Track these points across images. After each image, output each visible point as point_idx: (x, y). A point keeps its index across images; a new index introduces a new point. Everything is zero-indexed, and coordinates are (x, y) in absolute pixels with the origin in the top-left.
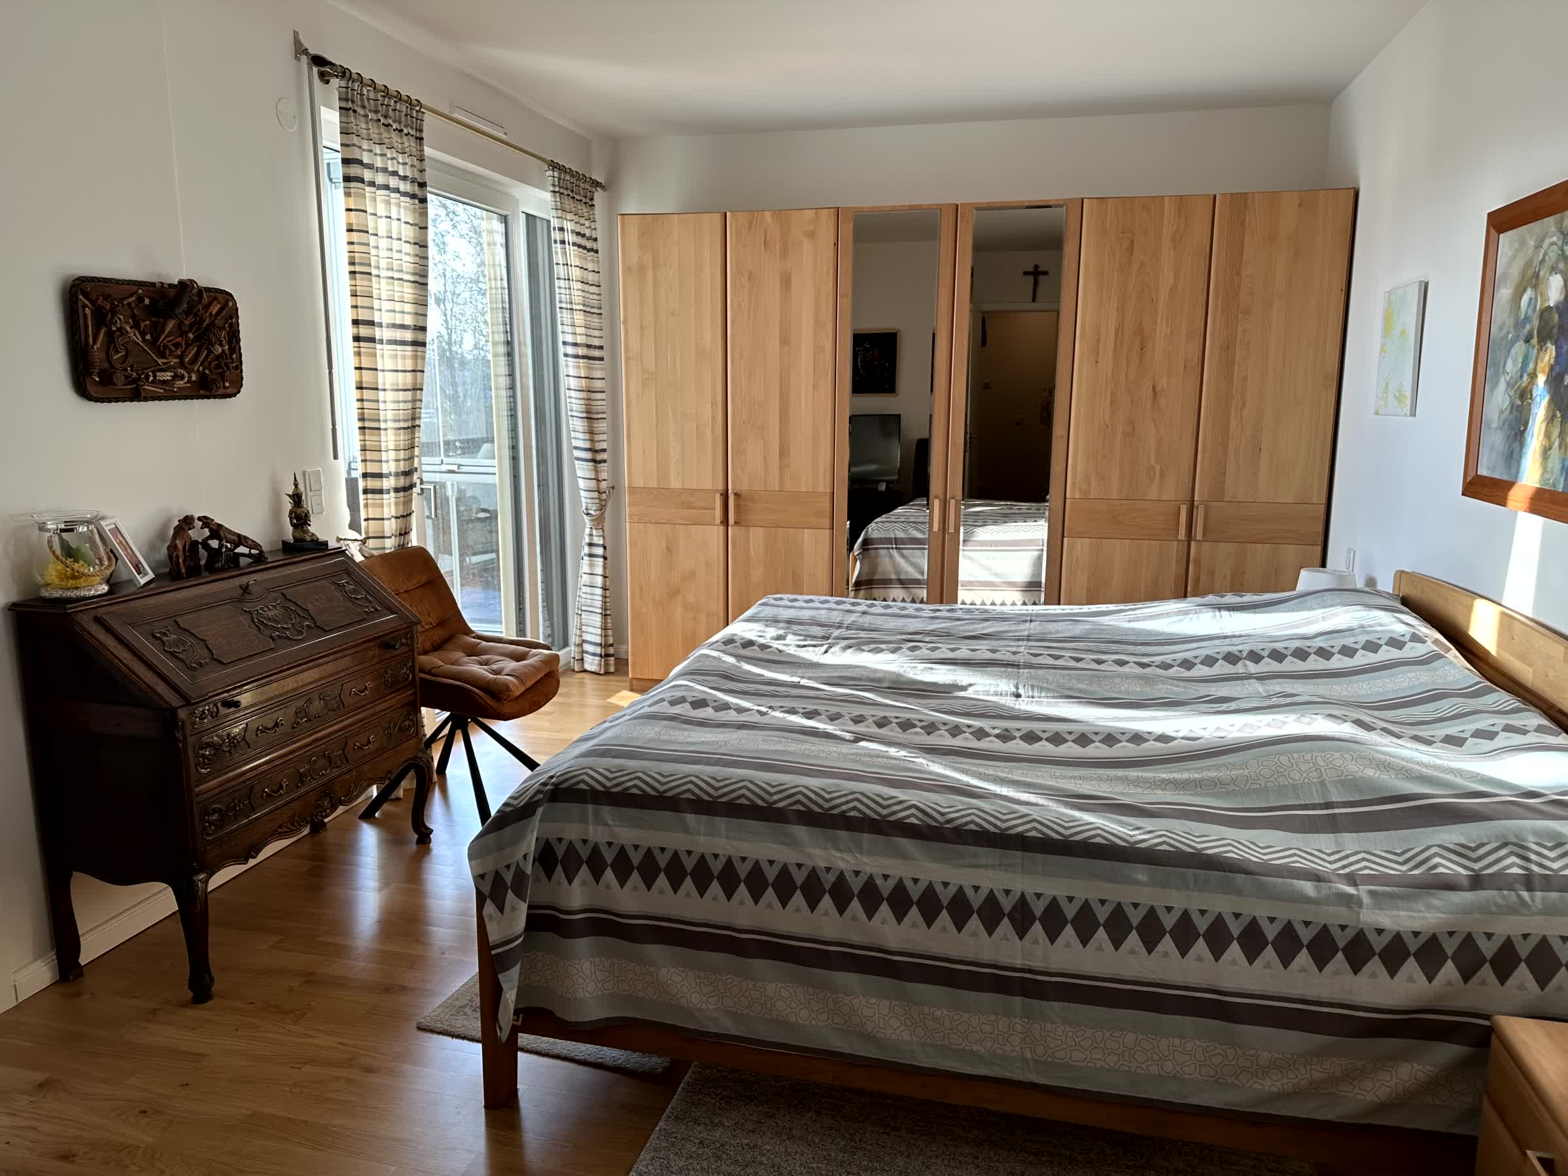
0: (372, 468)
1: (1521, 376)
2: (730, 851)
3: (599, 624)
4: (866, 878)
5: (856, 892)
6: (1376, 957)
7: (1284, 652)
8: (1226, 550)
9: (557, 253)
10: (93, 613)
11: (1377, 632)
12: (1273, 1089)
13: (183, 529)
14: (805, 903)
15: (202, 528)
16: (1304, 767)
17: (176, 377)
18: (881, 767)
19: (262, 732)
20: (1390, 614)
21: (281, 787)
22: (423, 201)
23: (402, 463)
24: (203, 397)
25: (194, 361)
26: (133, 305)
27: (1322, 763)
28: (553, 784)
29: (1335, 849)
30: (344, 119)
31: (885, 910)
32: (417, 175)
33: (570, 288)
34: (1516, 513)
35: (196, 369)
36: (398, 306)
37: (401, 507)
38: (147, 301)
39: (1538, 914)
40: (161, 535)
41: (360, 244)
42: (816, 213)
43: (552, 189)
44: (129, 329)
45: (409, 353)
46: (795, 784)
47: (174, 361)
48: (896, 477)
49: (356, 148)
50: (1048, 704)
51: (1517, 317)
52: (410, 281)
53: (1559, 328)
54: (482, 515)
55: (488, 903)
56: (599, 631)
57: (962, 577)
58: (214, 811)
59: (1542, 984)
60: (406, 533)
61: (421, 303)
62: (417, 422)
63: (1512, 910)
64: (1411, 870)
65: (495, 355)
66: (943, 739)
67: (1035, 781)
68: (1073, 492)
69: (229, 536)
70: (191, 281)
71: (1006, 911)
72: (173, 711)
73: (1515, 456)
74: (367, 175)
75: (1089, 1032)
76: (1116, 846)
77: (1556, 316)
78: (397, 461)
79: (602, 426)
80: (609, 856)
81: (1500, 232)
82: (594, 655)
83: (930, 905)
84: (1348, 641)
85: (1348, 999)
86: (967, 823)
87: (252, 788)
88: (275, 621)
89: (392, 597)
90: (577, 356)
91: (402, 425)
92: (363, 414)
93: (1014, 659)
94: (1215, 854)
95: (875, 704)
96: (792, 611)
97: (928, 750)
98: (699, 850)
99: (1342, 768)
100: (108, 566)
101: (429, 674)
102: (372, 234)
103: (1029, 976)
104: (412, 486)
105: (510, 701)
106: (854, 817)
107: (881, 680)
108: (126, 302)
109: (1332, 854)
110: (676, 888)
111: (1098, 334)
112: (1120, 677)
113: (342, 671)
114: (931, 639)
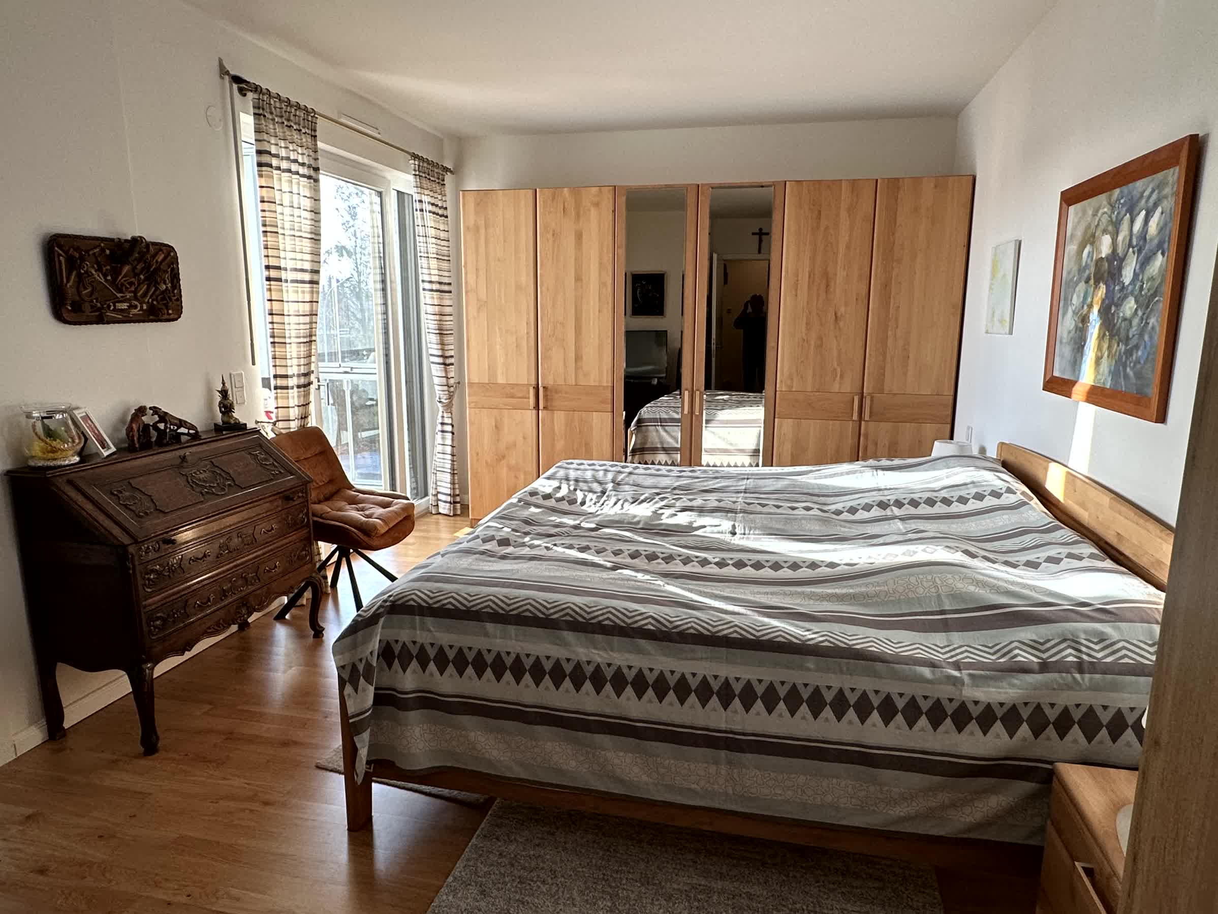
0: (280, 371)
1: (1083, 307)
2: (518, 650)
3: (449, 480)
4: (616, 668)
5: (608, 679)
6: (974, 721)
7: (919, 500)
8: (885, 426)
9: (417, 218)
10: (67, 477)
11: (983, 486)
12: (902, 814)
13: (138, 416)
14: (571, 685)
15: (153, 415)
16: (926, 585)
17: (131, 306)
18: (629, 588)
19: (193, 561)
20: (992, 473)
21: (209, 600)
22: (316, 181)
23: (302, 367)
24: (152, 321)
25: (145, 295)
26: (97, 254)
27: (939, 582)
28: (391, 601)
29: (946, 644)
30: (257, 122)
31: (629, 690)
32: (312, 162)
33: (427, 243)
34: (1078, 402)
35: (146, 300)
36: (299, 256)
37: (302, 398)
38: (108, 252)
39: (1086, 690)
40: (122, 421)
41: (270, 211)
42: (600, 190)
43: (414, 173)
44: (94, 272)
45: (308, 289)
46: (565, 601)
47: (129, 295)
48: (664, 375)
49: (265, 143)
50: (755, 540)
51: (1080, 265)
52: (307, 238)
54: (369, 403)
55: (348, 686)
56: (449, 486)
57: (705, 445)
58: (158, 618)
59: (1090, 740)
60: (306, 417)
61: (316, 254)
62: (314, 338)
63: (1068, 687)
64: (999, 658)
65: (376, 290)
66: (677, 567)
67: (739, 596)
68: (781, 387)
69: (172, 420)
70: (141, 237)
71: (715, 691)
72: (124, 547)
73: (1078, 362)
74: (275, 162)
75: (773, 775)
76: (791, 643)
77: (1106, 264)
78: (299, 366)
79: (450, 339)
80: (432, 653)
81: (1069, 205)
82: (445, 502)
83: (661, 688)
84: (963, 493)
85: (953, 751)
86: (688, 629)
87: (187, 601)
88: (204, 481)
89: (293, 464)
90: (432, 290)
91: (302, 340)
92: (273, 333)
93: (733, 506)
94: (862, 648)
95: (631, 541)
96: (579, 472)
97: (665, 575)
98: (495, 649)
99: (953, 586)
100: (79, 443)
101: (321, 517)
102: (279, 204)
103: (731, 736)
104: (310, 384)
105: (377, 537)
106: (608, 625)
107: (638, 522)
108: (91, 253)
109: (945, 647)
110: (480, 676)
111: (797, 276)
112: (805, 519)
113: (255, 516)
114: (675, 492)
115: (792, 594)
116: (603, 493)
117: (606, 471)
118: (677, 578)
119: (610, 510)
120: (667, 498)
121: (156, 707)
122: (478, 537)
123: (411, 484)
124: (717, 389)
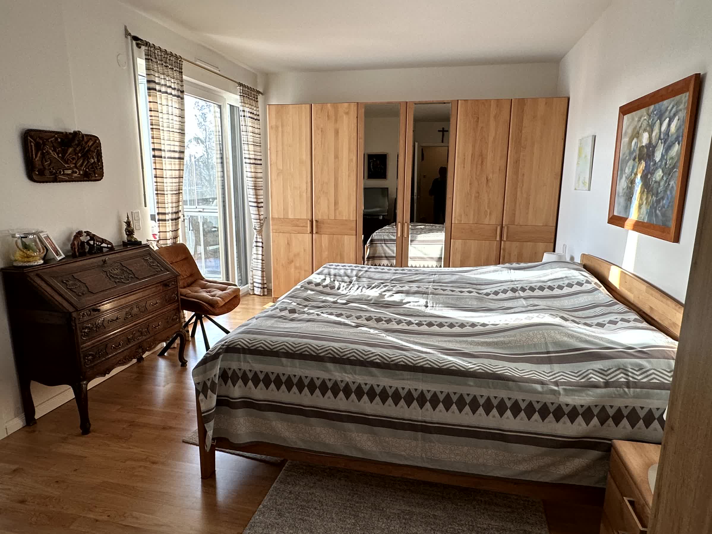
0: (161, 211)
1: (631, 175)
2: (301, 374)
3: (260, 275)
4: (357, 385)
5: (353, 391)
6: (566, 416)
8: (515, 244)
9: (242, 121)
10: (36, 272)
11: (572, 279)
12: (524, 469)
13: (78, 237)
14: (332, 395)
15: (86, 236)
16: (539, 336)
17: (73, 172)
18: (366, 338)
19: (111, 321)
20: (578, 272)
21: (120, 344)
22: (182, 98)
23: (174, 208)
24: (86, 181)
25: (81, 165)
26: (53, 141)
27: (546, 334)
28: (226, 345)
29: (550, 371)
30: (147, 64)
31: (365, 398)
32: (180, 88)
33: (247, 135)
34: (628, 230)
35: (82, 169)
36: (172, 143)
37: (174, 227)
38: (59, 140)
39: (631, 398)
40: (68, 239)
41: (155, 116)
42: (349, 105)
43: (239, 94)
44: (51, 152)
45: (178, 163)
46: (328, 346)
47: (72, 166)
48: (386, 214)
49: (152, 76)
50: (439, 310)
51: (630, 150)
52: (177, 132)
53: (647, 155)
54: (214, 229)
55: (201, 395)
56: (260, 278)
58: (90, 355)
59: (633, 427)
60: (176, 238)
61: (182, 141)
62: (181, 191)
63: (621, 396)
64: (580, 379)
65: (217, 163)
66: (394, 326)
67: (429, 343)
68: (455, 221)
69: (97, 239)
70: (79, 131)
71: (415, 398)
72: (70, 313)
74: (158, 87)
75: (449, 447)
76: (460, 370)
78: (172, 207)
79: (261, 192)
80: (250, 375)
81: (624, 115)
82: (258, 288)
83: (384, 396)
84: (561, 283)
85: (554, 433)
86: (400, 362)
87: (106, 345)
88: (117, 275)
90: (250, 163)
91: (174, 192)
92: (157, 188)
93: (426, 290)
94: (501, 373)
95: (366, 311)
96: (336, 270)
97: (387, 331)
98: (287, 373)
99: (554, 337)
100: (43, 252)
101: (185, 296)
102: (160, 112)
103: (425, 424)
104: (179, 218)
105: (219, 308)
106: (353, 359)
107: (371, 300)
108: (50, 140)
109: (549, 373)
110: (278, 389)
111: (465, 156)
112: (469, 298)
113: (147, 296)
114: (392, 282)
115: (460, 342)
116: (351, 282)
117: (352, 269)
118: (393, 332)
119: (354, 292)
120: (388, 285)
121: (89, 406)
122: (277, 308)
123: (238, 277)
124: (417, 222)
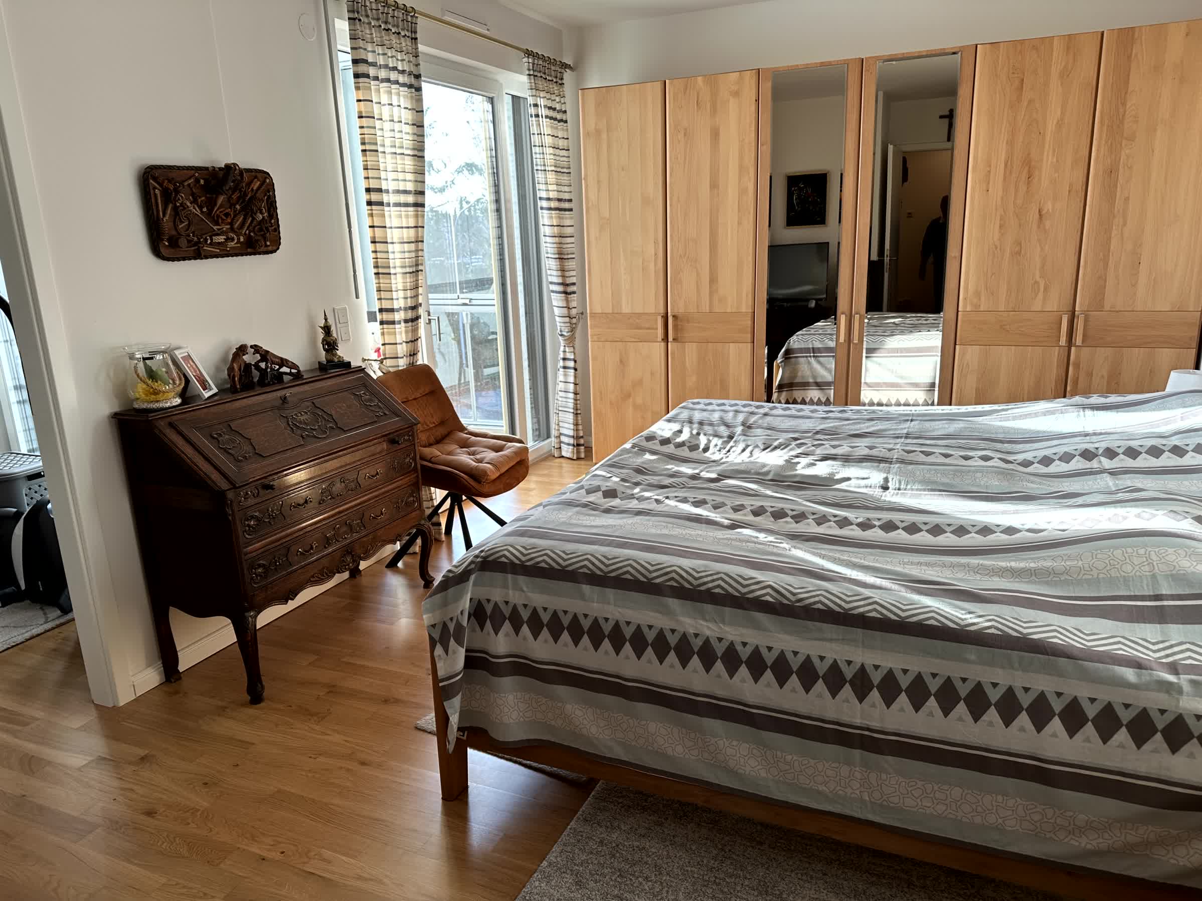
0: (386, 305)
2: (617, 616)
3: (571, 421)
4: (728, 644)
5: (719, 655)
6: (1195, 740)
7: (1140, 449)
8: (1103, 354)
9: (533, 125)
10: (169, 420)
12: (1089, 847)
13: (239, 356)
14: (677, 659)
15: (254, 354)
16: (1136, 561)
17: (227, 239)
18: (750, 551)
19: (294, 507)
21: (312, 548)
22: (419, 89)
23: (409, 300)
24: (250, 254)
25: (242, 226)
26: (192, 185)
27: (1154, 557)
28: (482, 557)
29: (1160, 639)
30: (352, 27)
31: (743, 671)
32: (413, 69)
33: (543, 153)
35: (243, 233)
36: (401, 176)
37: (410, 334)
38: (202, 182)
40: (224, 360)
41: (368, 127)
42: (740, 75)
43: (527, 72)
44: (189, 204)
45: (412, 213)
46: (671, 564)
47: (226, 227)
48: (825, 296)
49: (362, 50)
50: (912, 496)
52: (409, 155)
54: (489, 337)
55: (438, 646)
56: (572, 427)
58: (260, 566)
60: (415, 354)
61: (420, 172)
62: (420, 268)
66: (810, 527)
67: (884, 566)
68: (965, 306)
69: (274, 359)
70: (235, 164)
71: (848, 679)
72: (222, 494)
74: (372, 71)
75: (920, 784)
76: (946, 627)
78: (406, 298)
79: (571, 264)
80: (525, 615)
82: (569, 444)
83: (782, 670)
85: (1164, 774)
86: (815, 603)
87: (289, 549)
88: (305, 424)
89: (400, 405)
90: (550, 209)
91: (408, 270)
92: (377, 262)
93: (888, 455)
94: (1039, 639)
95: (755, 495)
96: (705, 414)
97: (793, 537)
98: (593, 614)
99: (1175, 564)
100: (180, 384)
101: (430, 461)
102: (378, 119)
103: (866, 733)
104: (417, 318)
105: (489, 483)
106: (719, 593)
107: (767, 473)
108: (186, 184)
109: (1157, 643)
110: (576, 643)
111: (990, 166)
112: (982, 472)
113: (359, 461)
114: (818, 436)
115: (952, 566)
116: (731, 437)
117: (737, 411)
118: (807, 540)
119: (737, 457)
120: (806, 444)
121: (260, 654)
122: (582, 487)
123: (533, 424)
124: (890, 310)
